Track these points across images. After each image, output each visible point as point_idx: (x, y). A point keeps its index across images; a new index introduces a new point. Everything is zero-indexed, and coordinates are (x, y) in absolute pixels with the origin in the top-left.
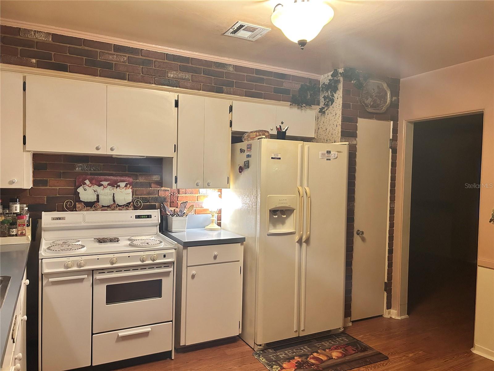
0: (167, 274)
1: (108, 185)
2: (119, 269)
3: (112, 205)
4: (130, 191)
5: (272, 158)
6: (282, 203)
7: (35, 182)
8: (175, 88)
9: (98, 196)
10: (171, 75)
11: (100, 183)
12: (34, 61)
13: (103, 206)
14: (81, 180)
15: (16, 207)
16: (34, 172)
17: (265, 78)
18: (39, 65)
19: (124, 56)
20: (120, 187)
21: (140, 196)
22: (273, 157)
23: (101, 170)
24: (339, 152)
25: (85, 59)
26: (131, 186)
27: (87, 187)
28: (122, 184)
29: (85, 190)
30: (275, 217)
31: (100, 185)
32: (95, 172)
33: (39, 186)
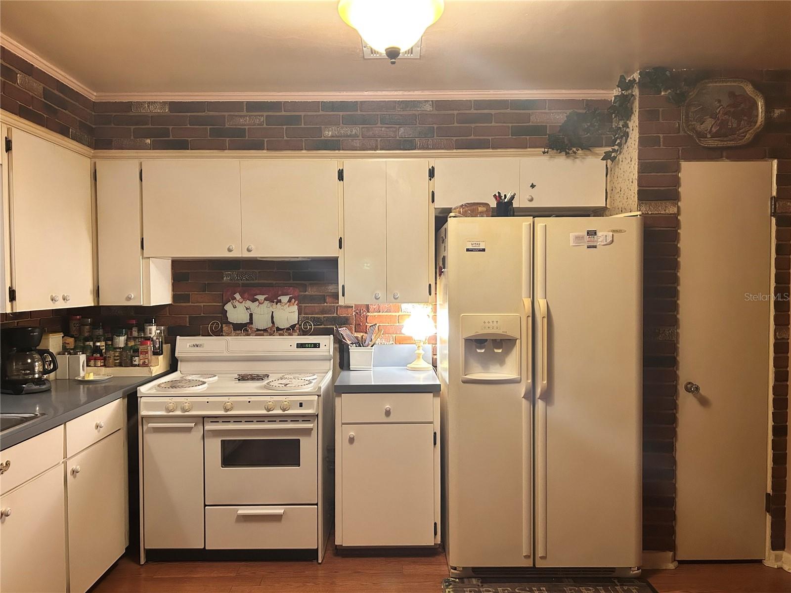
0: (307, 432)
1: (265, 299)
2: (238, 419)
3: (271, 328)
4: (295, 308)
5: (468, 250)
6: (489, 328)
7: (175, 297)
8: (337, 152)
9: (251, 315)
10: (328, 133)
11: (255, 297)
12: (148, 141)
13: (258, 330)
14: (229, 293)
15: (151, 330)
16: (173, 285)
17: (493, 113)
18: (155, 146)
19: (259, 116)
20: (281, 302)
21: (310, 316)
22: (470, 247)
23: (256, 279)
24: (617, 231)
25: (210, 129)
26: (297, 302)
27: (237, 304)
28: (285, 299)
29: (235, 307)
30: (479, 351)
31: (254, 300)
32: (248, 282)
33: (180, 303)
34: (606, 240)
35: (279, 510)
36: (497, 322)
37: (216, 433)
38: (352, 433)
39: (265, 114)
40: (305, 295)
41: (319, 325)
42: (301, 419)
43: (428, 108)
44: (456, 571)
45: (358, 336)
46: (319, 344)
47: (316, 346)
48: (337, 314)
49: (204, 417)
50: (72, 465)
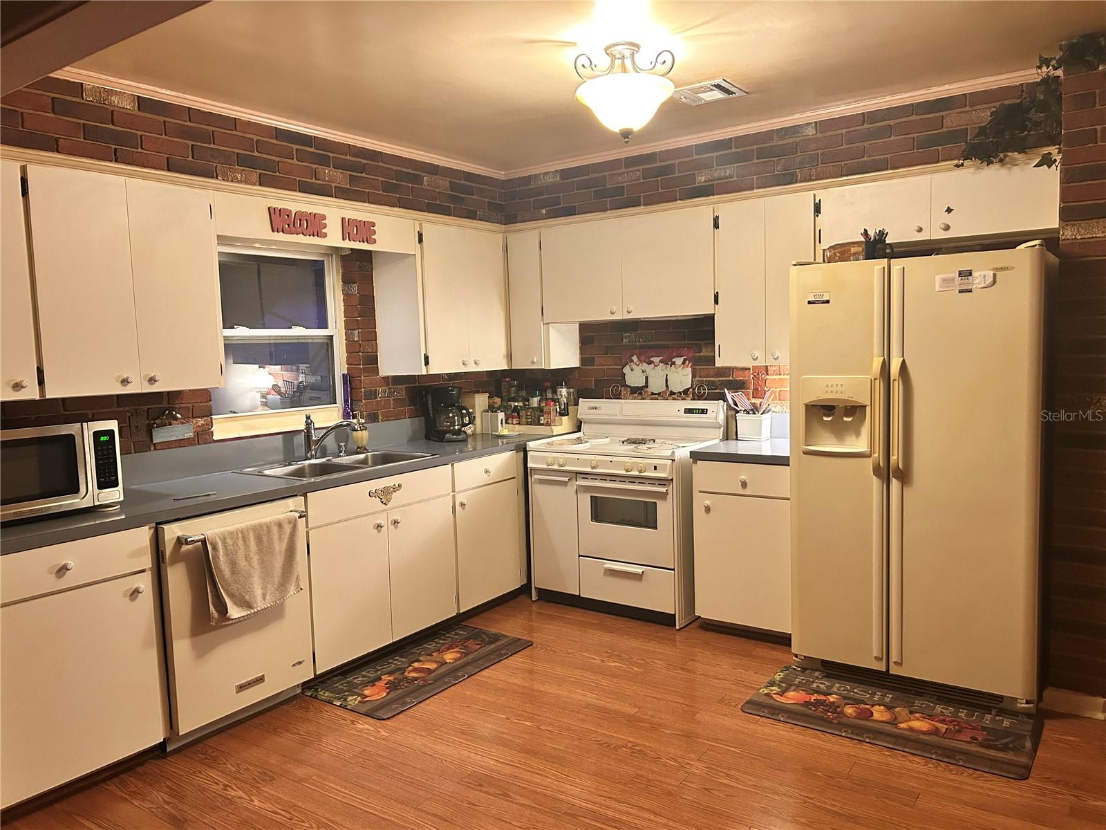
0: (663, 496)
1: (661, 362)
3: (664, 392)
4: (689, 371)
5: (809, 303)
6: (832, 392)
7: (583, 361)
9: (647, 378)
10: (701, 179)
11: (651, 359)
12: (544, 211)
13: (653, 394)
14: (627, 356)
16: (581, 348)
17: (892, 124)
19: (636, 171)
20: (675, 364)
21: (705, 379)
22: (812, 299)
23: (653, 340)
24: (1002, 269)
25: (594, 191)
26: (691, 364)
27: (634, 366)
28: (679, 361)
29: (632, 370)
30: (825, 419)
31: (650, 363)
32: (644, 343)
33: (587, 366)
34: (985, 281)
35: (639, 570)
36: (842, 385)
37: (587, 489)
38: (708, 503)
39: (641, 168)
40: (700, 357)
41: (714, 389)
42: (657, 482)
43: (811, 131)
44: (797, 659)
45: (756, 402)
46: (707, 410)
47: (704, 411)
48: (732, 377)
49: (577, 473)
50: (460, 498)
